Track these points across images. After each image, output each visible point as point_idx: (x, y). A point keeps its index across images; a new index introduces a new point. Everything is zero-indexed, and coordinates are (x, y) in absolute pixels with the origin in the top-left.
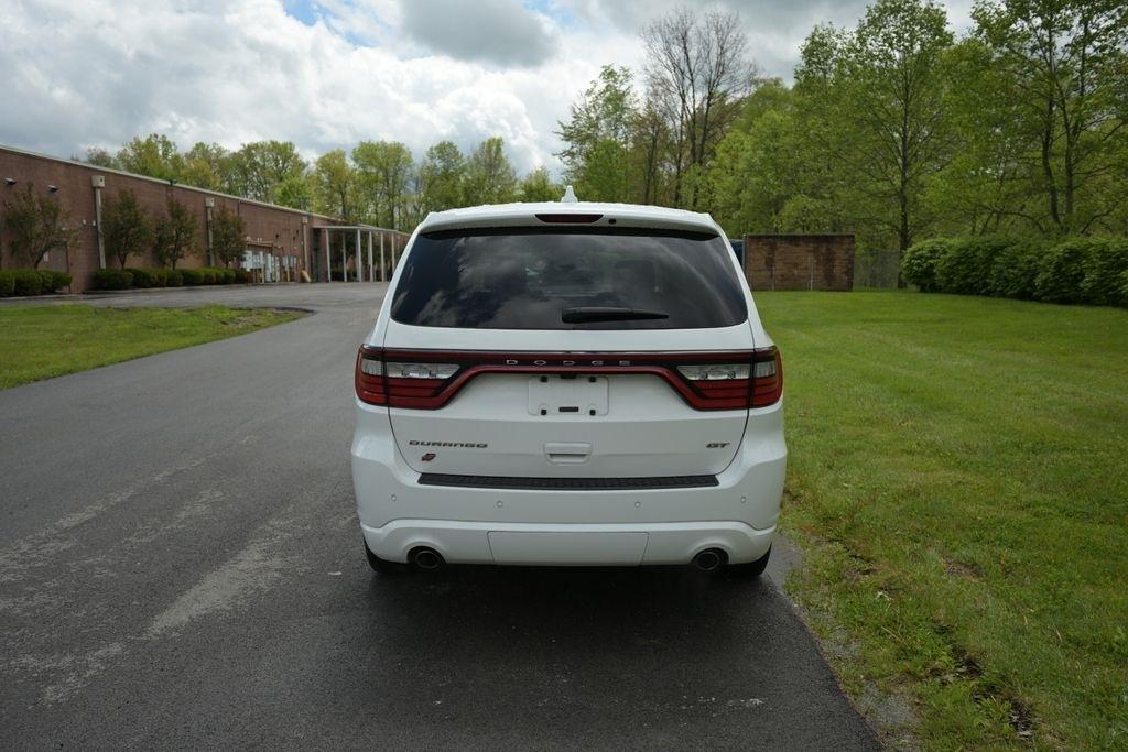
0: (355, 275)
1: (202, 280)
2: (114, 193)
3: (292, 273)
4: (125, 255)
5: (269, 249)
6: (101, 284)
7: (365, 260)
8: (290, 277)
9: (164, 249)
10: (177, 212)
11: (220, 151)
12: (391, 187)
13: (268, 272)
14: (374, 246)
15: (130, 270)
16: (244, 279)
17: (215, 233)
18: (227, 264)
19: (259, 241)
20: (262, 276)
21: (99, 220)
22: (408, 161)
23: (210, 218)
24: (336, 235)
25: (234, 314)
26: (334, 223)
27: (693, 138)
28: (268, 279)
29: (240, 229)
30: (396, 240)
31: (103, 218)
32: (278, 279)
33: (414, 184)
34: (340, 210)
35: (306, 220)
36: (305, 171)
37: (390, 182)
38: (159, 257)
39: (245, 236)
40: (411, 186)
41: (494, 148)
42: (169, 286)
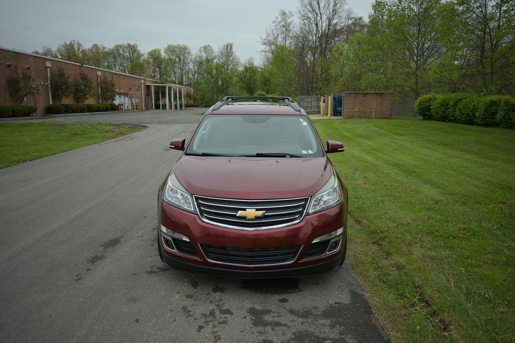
0: (165, 107)
1: (96, 109)
2: (56, 70)
3: (137, 106)
4: (61, 98)
5: (126, 95)
6: (50, 111)
7: (170, 100)
8: (136, 108)
9: (79, 94)
10: (84, 78)
11: (104, 48)
12: (182, 65)
13: (126, 105)
14: (174, 92)
15: (63, 105)
16: (114, 108)
17: (102, 88)
18: (107, 102)
19: (122, 91)
20: (123, 107)
21: (49, 82)
22: (189, 53)
23: (99, 81)
24: (157, 88)
25: (111, 127)
26: (156, 83)
27: (321, 44)
28: (126, 109)
29: (113, 86)
30: (184, 90)
31: (51, 81)
32: (130, 109)
33: (192, 64)
34: (158, 76)
35: (142, 81)
36: (142, 58)
37: (182, 63)
38: (77, 100)
39: (115, 89)
40: (191, 66)
41: (229, 47)
42: (81, 112)
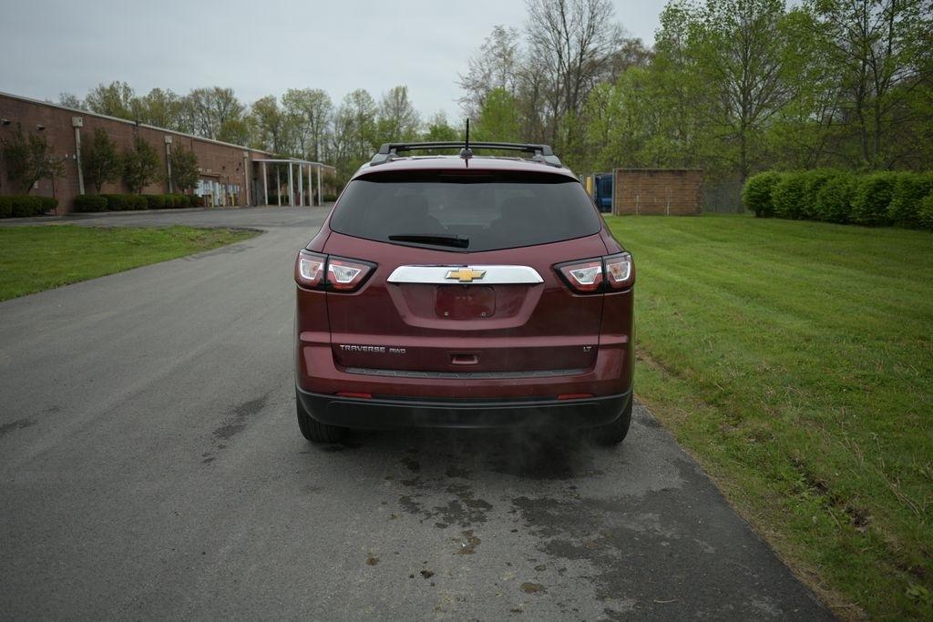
0: (287, 200)
1: (163, 204)
2: (91, 133)
3: (236, 199)
4: (101, 183)
5: (217, 179)
6: (81, 207)
7: (296, 189)
8: (234, 202)
9: (132, 177)
10: (142, 147)
11: (172, 96)
12: (315, 126)
13: (216, 198)
14: (303, 173)
15: (104, 196)
16: (197, 203)
17: (173, 166)
18: (183, 191)
19: (209, 172)
20: (212, 201)
21: (79, 154)
22: (328, 104)
23: (168, 153)
24: (272, 167)
25: (199, 233)
26: (270, 157)
27: (568, 87)
28: (217, 203)
29: (194, 162)
30: (321, 171)
31: (82, 152)
32: (224, 204)
33: (334, 125)
34: (273, 145)
35: (246, 154)
36: (242, 113)
37: (314, 122)
38: (129, 186)
39: (198, 167)
40: (332, 127)
41: (401, 94)
42: (136, 209)
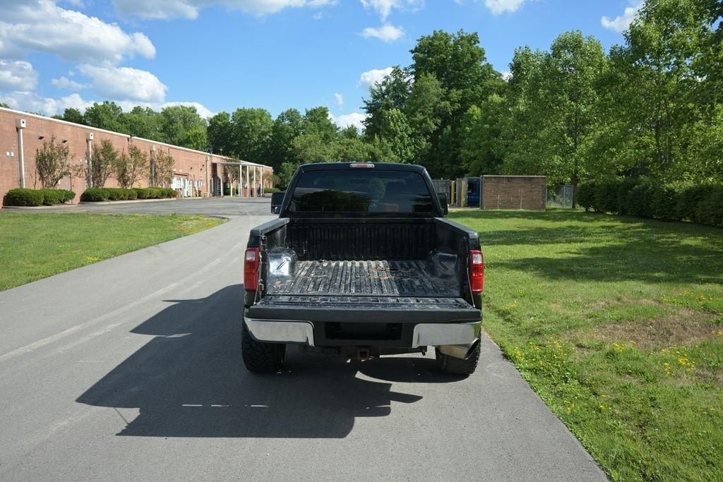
0: (237, 193)
1: (148, 196)
2: (99, 143)
4: (104, 180)
5: (186, 176)
6: (89, 198)
7: (244, 182)
8: (198, 193)
9: (126, 176)
10: (134, 154)
11: (150, 112)
13: (186, 191)
15: (107, 189)
16: (171, 194)
17: (155, 167)
18: (162, 185)
19: (181, 171)
20: (182, 193)
21: (91, 159)
23: (153, 158)
26: (225, 160)
28: (186, 195)
29: (170, 164)
32: (191, 195)
35: (208, 159)
39: (173, 168)
42: (129, 199)
